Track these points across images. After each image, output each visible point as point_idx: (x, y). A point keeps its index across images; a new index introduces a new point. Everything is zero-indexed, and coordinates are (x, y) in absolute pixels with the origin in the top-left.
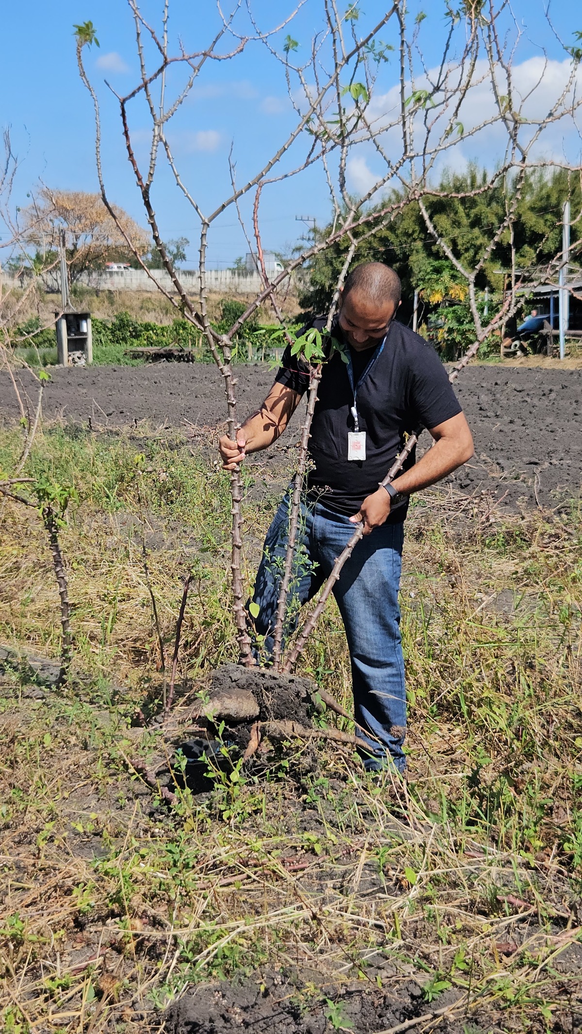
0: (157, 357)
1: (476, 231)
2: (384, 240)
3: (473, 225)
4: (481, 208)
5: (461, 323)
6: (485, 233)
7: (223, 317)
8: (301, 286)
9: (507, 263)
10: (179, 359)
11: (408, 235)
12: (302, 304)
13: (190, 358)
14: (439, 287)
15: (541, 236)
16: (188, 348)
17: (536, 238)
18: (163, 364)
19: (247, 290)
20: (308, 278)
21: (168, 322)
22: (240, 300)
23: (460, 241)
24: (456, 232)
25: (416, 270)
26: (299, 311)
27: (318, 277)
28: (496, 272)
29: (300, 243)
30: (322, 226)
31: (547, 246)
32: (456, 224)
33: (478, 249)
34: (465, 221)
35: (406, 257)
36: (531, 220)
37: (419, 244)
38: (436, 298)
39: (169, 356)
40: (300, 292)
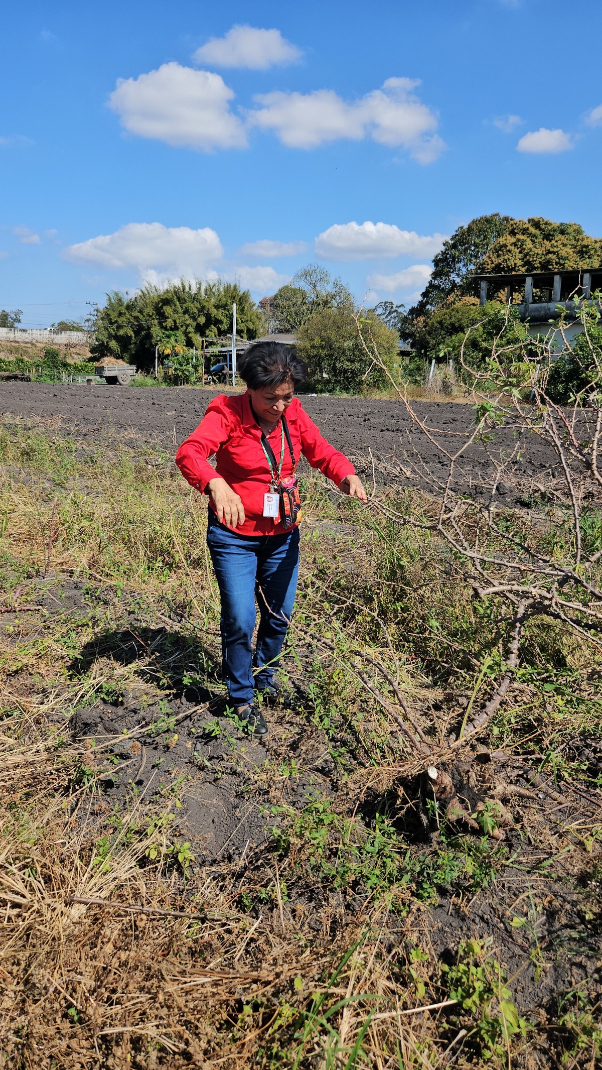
0: (8, 378)
1: (187, 316)
2: (136, 318)
3: (184, 313)
4: (189, 304)
5: (181, 365)
6: (191, 317)
7: (45, 356)
8: (90, 341)
9: (203, 334)
10: (22, 379)
11: (150, 316)
12: (91, 352)
13: (28, 380)
14: (169, 346)
15: (221, 322)
16: (27, 374)
17: (218, 322)
18: (12, 382)
19: (59, 342)
20: (94, 337)
21: (12, 358)
22: (55, 347)
23: (178, 321)
24: (176, 316)
25: (154, 336)
26: (90, 355)
27: (100, 337)
28: (197, 339)
29: (89, 317)
30: (101, 308)
31: (224, 327)
32: (176, 311)
33: (187, 326)
34: (180, 310)
35: (149, 328)
36: (213, 312)
37: (156, 322)
38: (167, 351)
39: (15, 378)
40: (90, 345)
